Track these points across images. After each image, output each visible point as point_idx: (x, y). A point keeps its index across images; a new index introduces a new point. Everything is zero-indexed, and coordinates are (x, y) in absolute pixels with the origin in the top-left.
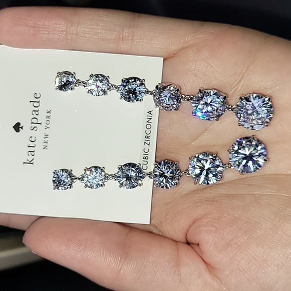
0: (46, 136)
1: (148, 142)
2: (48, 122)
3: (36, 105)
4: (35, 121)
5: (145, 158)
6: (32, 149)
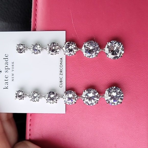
0: (13, 75)
1: (61, 74)
2: (13, 68)
3: (6, 60)
4: (7, 68)
5: (61, 81)
6: (6, 81)
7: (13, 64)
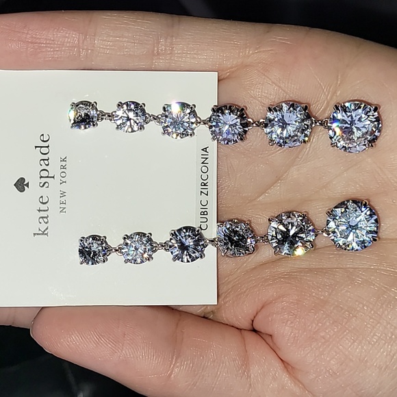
0: (63, 194)
2: (63, 175)
3: (44, 150)
4: (44, 174)
5: (203, 213)
6: (44, 214)
7: (64, 164)
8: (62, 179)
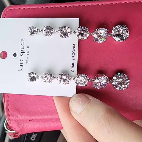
6: (21, 64)
7: (28, 48)
8: (27, 53)
